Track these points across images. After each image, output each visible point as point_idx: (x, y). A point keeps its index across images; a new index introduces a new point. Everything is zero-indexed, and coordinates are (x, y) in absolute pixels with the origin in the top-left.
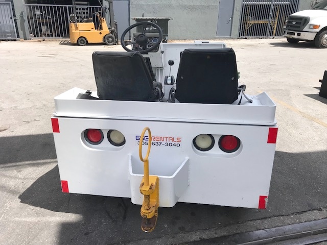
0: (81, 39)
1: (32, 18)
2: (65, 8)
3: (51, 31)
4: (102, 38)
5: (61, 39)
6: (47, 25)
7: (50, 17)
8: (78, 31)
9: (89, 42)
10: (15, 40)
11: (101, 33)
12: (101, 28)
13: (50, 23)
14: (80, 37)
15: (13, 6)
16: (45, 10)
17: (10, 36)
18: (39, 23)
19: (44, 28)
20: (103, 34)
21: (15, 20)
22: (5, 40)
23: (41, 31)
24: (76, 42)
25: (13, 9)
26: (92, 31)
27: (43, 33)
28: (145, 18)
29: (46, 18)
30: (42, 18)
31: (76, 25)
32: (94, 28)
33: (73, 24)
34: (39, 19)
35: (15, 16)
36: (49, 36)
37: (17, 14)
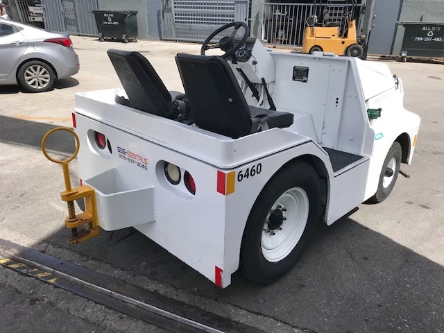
0: (315, 48)
2: (309, 7)
3: (288, 37)
4: (344, 49)
5: (295, 47)
7: (292, 19)
8: (313, 38)
11: (343, 43)
12: (346, 36)
13: (286, 26)
14: (316, 46)
15: (250, 4)
16: (287, 10)
18: (278, 26)
20: (347, 45)
21: (250, 21)
23: (277, 36)
24: (308, 51)
25: (250, 9)
26: (333, 38)
28: (424, 22)
29: (287, 21)
30: (283, 21)
31: (313, 30)
32: (336, 36)
33: (309, 28)
34: (279, 21)
35: (250, 17)
36: (285, 43)
37: (253, 15)
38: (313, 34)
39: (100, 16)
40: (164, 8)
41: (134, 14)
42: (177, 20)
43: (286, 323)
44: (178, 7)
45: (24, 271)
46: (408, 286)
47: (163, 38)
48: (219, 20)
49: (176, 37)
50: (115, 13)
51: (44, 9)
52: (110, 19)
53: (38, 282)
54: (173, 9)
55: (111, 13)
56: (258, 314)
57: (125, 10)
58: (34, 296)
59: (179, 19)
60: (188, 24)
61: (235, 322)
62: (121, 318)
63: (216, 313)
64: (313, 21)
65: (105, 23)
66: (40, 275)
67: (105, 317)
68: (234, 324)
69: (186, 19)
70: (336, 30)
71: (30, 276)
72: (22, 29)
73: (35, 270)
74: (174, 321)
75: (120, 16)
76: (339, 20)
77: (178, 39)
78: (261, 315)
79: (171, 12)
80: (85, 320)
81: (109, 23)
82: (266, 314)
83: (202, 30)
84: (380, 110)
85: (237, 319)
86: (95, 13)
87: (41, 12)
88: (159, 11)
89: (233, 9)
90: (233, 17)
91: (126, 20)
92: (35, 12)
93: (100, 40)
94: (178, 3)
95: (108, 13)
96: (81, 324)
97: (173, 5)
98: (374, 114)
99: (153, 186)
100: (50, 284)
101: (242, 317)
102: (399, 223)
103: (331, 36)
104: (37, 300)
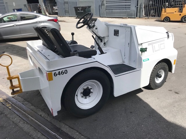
0: (168, 18)
1: (147, 6)
3: (155, 13)
4: (181, 18)
5: (158, 18)
6: (154, 10)
8: (165, 13)
9: (171, 20)
10: (135, 18)
11: (180, 15)
12: (182, 12)
13: (156, 8)
14: (166, 17)
17: (133, 16)
18: (150, 9)
19: (152, 12)
21: (137, 7)
22: (131, 18)
23: (150, 13)
24: (162, 20)
26: (175, 13)
27: (150, 14)
29: (156, 6)
30: (152, 6)
31: (165, 10)
32: (177, 12)
33: (164, 9)
34: (150, 6)
35: (137, 5)
36: (153, 16)
37: (139, 4)
38: (165, 11)
39: (76, 9)
40: (102, 4)
41: (90, 7)
42: (107, 9)
43: (80, 133)
44: (107, 3)
45: (4, 103)
46: (143, 126)
47: (101, 16)
48: (124, 8)
49: (106, 15)
50: (82, 7)
51: (58, 7)
52: (80, 10)
53: (6, 107)
54: (105, 4)
55: (81, 7)
56: (72, 128)
57: (86, 6)
58: (3, 112)
59: (108, 8)
60: (111, 10)
61: (61, 130)
62: (24, 123)
63: (57, 125)
64: (165, 5)
65: (78, 11)
66: (7, 105)
67: (19, 122)
68: (60, 131)
69: (110, 8)
70: (177, 9)
71: (4, 105)
72: (40, 16)
73: (7, 103)
74: (40, 126)
75: (84, 8)
76: (180, 4)
77: (107, 16)
78: (73, 129)
79: (104, 5)
80: (13, 122)
81: (80, 11)
82: (75, 129)
83: (117, 12)
84: (146, 48)
85: (62, 129)
86: (74, 7)
87: (57, 8)
88: (100, 5)
89: (130, 2)
90: (130, 6)
91: (86, 10)
92: (55, 9)
93: (76, 18)
94: (107, 2)
95: (79, 7)
96: (11, 123)
97: (105, 2)
98: (143, 50)
99: (39, 77)
100: (9, 108)
101: (65, 129)
102: (158, 99)
103: (174, 12)
104: (3, 113)
